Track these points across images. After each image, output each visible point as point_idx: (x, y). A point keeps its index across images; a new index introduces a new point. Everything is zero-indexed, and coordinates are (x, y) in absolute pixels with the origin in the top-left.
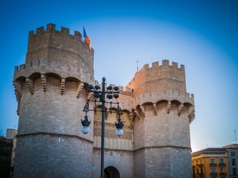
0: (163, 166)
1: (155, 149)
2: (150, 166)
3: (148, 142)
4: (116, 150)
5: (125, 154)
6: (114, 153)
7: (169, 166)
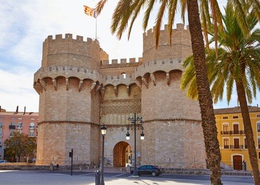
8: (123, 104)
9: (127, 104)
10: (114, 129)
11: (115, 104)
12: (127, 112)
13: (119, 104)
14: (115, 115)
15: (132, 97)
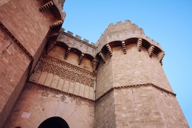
0: (147, 114)
1: (129, 90)
2: (124, 115)
3: (117, 81)
4: (71, 95)
5: (83, 103)
6: (68, 99)
7: (157, 113)
8: (70, 69)
9: (75, 71)
10: (51, 95)
11: (60, 65)
12: (73, 79)
13: (65, 67)
14: (57, 77)
15: (82, 66)
